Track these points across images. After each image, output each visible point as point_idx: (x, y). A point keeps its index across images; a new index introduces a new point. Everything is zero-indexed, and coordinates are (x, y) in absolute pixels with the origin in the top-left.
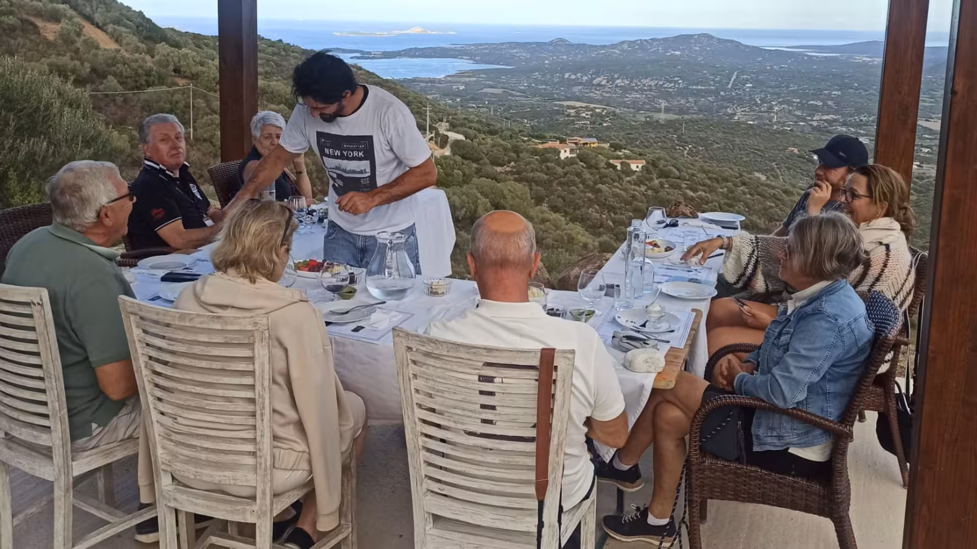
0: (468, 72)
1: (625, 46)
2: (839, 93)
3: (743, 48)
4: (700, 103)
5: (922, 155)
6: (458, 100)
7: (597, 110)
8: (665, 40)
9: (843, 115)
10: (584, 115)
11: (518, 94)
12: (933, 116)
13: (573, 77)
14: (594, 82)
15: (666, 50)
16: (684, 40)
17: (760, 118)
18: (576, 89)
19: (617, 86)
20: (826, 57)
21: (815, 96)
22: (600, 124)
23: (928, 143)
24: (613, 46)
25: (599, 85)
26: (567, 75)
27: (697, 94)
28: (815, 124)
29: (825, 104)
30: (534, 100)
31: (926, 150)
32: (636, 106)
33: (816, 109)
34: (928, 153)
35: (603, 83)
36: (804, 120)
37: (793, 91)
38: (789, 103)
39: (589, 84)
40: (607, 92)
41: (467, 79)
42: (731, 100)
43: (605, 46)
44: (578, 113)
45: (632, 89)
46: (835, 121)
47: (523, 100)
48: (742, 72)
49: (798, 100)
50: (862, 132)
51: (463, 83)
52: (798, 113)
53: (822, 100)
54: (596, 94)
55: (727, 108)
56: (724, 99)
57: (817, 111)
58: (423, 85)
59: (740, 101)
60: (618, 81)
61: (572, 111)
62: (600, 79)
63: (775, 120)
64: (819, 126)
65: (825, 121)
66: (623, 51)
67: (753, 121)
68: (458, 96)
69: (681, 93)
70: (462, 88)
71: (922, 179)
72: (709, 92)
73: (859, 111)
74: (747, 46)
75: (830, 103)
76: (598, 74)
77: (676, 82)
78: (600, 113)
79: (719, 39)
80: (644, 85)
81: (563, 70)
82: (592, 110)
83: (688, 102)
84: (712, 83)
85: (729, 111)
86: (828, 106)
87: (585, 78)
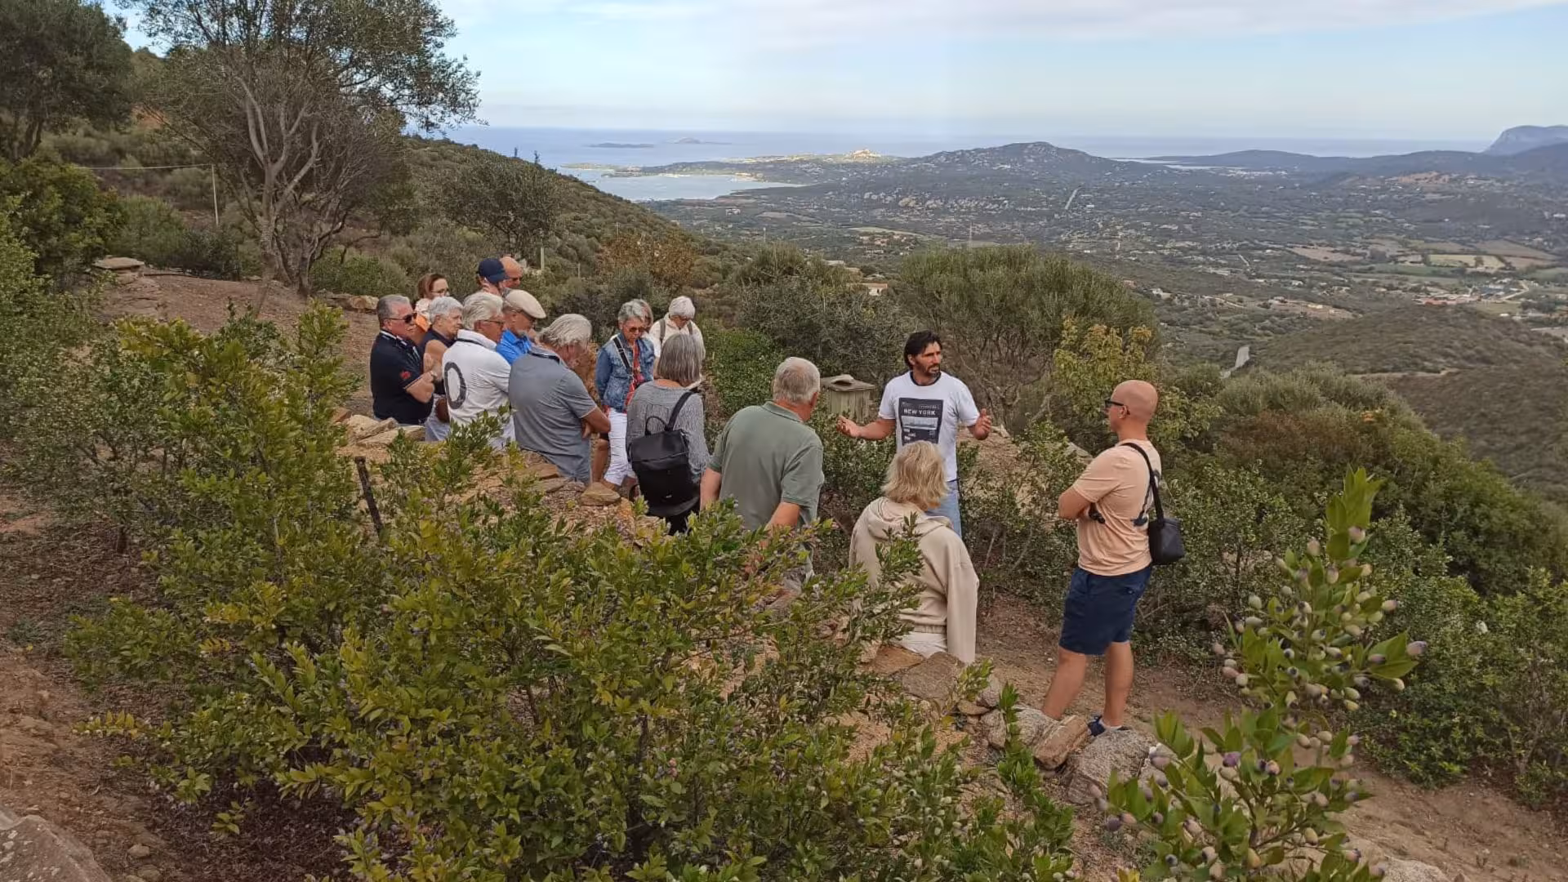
0: (747, 192)
1: (943, 159)
2: (1199, 214)
3: (1088, 160)
4: (1028, 229)
5: (1290, 288)
6: (730, 226)
7: (896, 237)
8: (992, 150)
9: (1202, 242)
10: (879, 243)
11: (805, 218)
12: (1313, 242)
13: (875, 197)
14: (900, 203)
15: (992, 164)
16: (1015, 151)
17: (1099, 246)
18: (878, 213)
19: (928, 208)
20: (1191, 171)
21: (1171, 218)
22: (897, 254)
23: (1302, 274)
24: (927, 159)
25: (907, 206)
26: (866, 196)
27: (1026, 217)
28: (1166, 253)
29: (1181, 228)
30: (825, 227)
31: (1297, 283)
32: (950, 233)
33: (1169, 235)
34: (1299, 286)
35: (911, 204)
36: (1154, 248)
37: (1143, 213)
38: (1138, 227)
39: (895, 206)
40: (916, 216)
41: (744, 201)
42: (1065, 224)
43: (918, 159)
44: (872, 239)
45: (946, 211)
46: (1192, 249)
47: (812, 227)
48: (1083, 190)
49: (1148, 224)
50: (1223, 262)
51: (738, 207)
52: (1148, 240)
53: (1177, 223)
54: (901, 219)
55: (1061, 233)
56: (1059, 223)
57: (1171, 237)
58: (689, 208)
59: (1078, 226)
60: (929, 203)
61: (865, 238)
62: (907, 199)
63: (1118, 249)
64: (1171, 255)
65: (1179, 248)
66: (939, 165)
67: (1091, 249)
68: (730, 222)
69: (1007, 216)
70: (736, 211)
71: (1282, 316)
72: (1040, 215)
73: (1221, 237)
74: (1093, 158)
75: (1188, 227)
76: (904, 194)
77: (1000, 202)
78: (899, 241)
79: (1058, 149)
80: (961, 207)
81: (863, 190)
82: (890, 236)
83: (1013, 227)
84: (1044, 203)
85: (1063, 238)
86: (1184, 230)
87: (889, 198)
